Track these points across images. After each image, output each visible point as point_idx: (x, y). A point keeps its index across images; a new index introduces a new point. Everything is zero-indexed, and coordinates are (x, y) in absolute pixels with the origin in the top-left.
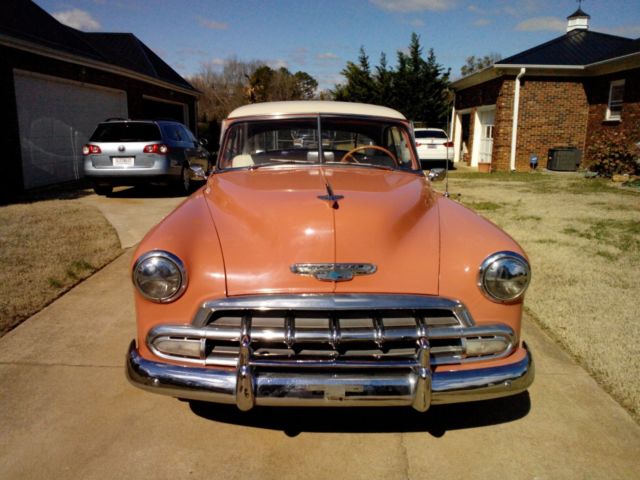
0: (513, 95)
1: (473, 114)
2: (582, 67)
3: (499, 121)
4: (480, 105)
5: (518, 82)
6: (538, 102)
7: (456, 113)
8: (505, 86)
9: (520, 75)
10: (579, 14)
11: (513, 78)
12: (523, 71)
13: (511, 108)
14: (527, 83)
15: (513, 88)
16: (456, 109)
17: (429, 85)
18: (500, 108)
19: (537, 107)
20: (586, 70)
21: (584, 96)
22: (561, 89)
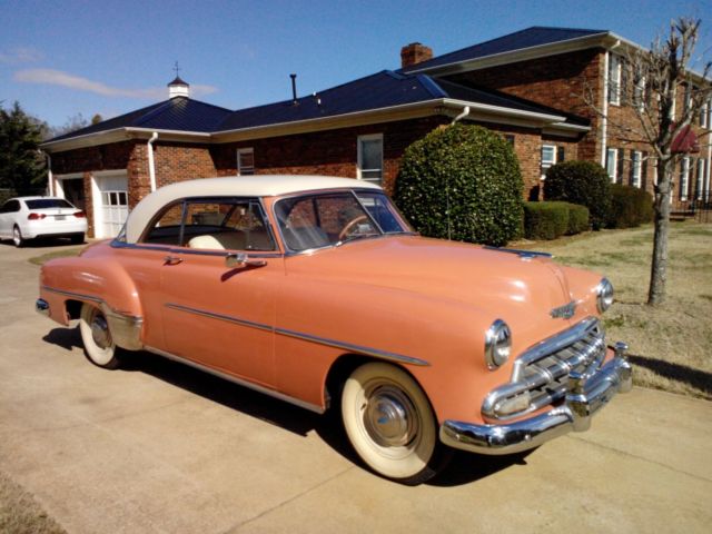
0: (147, 159)
1: (89, 179)
2: (207, 134)
3: (137, 187)
4: (100, 169)
5: (150, 147)
6: (172, 168)
7: (54, 179)
8: (138, 151)
9: (152, 139)
10: (177, 82)
11: (145, 142)
12: (155, 135)
13: (146, 173)
14: (158, 148)
15: (146, 152)
16: (54, 173)
17: (16, 144)
18: (135, 173)
19: (172, 172)
20: (212, 137)
21: (211, 162)
22: (191, 155)
